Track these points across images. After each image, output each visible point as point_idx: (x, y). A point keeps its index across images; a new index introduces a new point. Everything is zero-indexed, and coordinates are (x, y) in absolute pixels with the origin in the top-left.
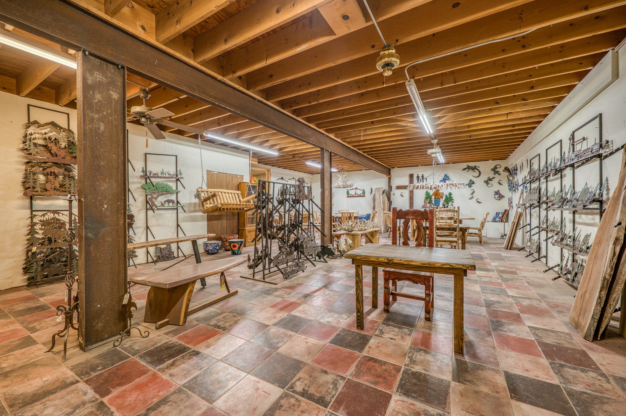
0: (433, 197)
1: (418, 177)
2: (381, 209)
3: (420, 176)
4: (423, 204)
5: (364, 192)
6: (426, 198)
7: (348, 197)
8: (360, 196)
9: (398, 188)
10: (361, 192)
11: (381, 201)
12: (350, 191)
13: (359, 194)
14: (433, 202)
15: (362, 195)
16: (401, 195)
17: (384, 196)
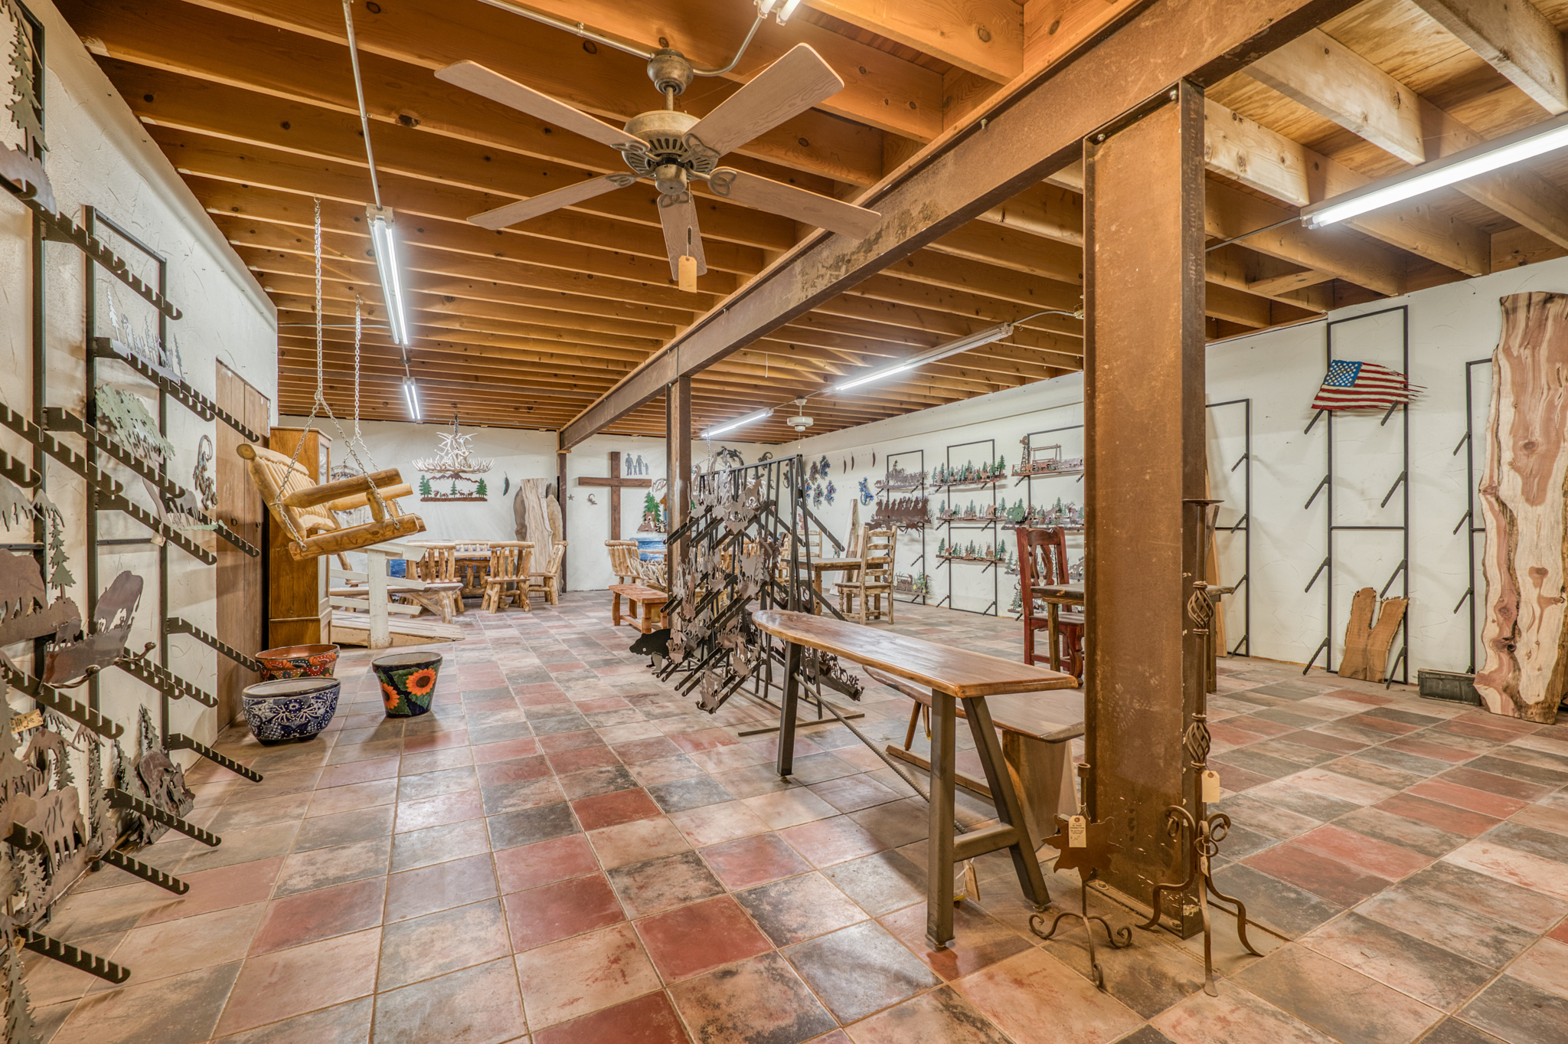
0: (661, 508)
1: (629, 461)
2: (546, 534)
3: (634, 458)
4: (641, 521)
5: (482, 488)
6: (648, 509)
7: (423, 500)
8: (468, 498)
9: (583, 482)
10: (474, 487)
11: (545, 515)
12: (431, 483)
13: (466, 492)
14: (662, 518)
15: (475, 495)
16: (590, 500)
17: (552, 501)
